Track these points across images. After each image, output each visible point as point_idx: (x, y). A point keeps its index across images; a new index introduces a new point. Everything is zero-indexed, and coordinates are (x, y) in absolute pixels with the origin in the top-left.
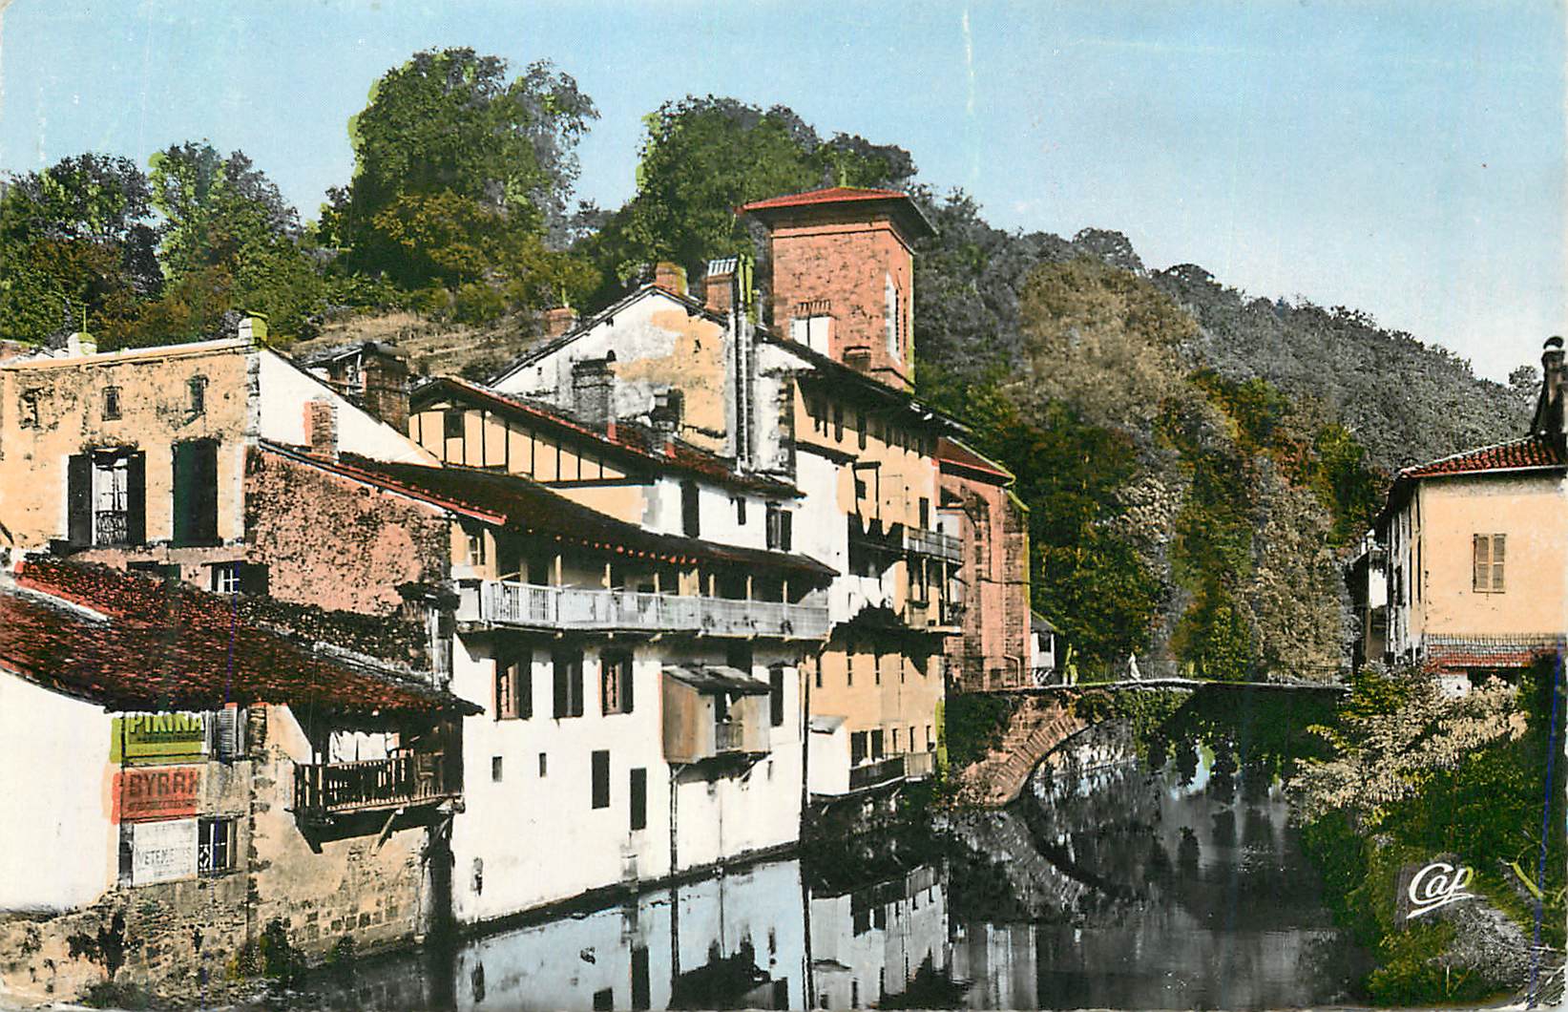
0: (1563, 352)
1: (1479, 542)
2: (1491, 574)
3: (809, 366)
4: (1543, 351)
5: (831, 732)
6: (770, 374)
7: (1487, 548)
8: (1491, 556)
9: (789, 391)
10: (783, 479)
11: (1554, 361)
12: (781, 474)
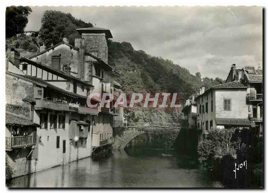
0: (235, 67)
1: (225, 101)
2: (228, 107)
3: (96, 60)
4: (232, 66)
5: (97, 134)
6: (87, 62)
8: (228, 103)
9: (92, 65)
10: (90, 83)
12: (89, 82)
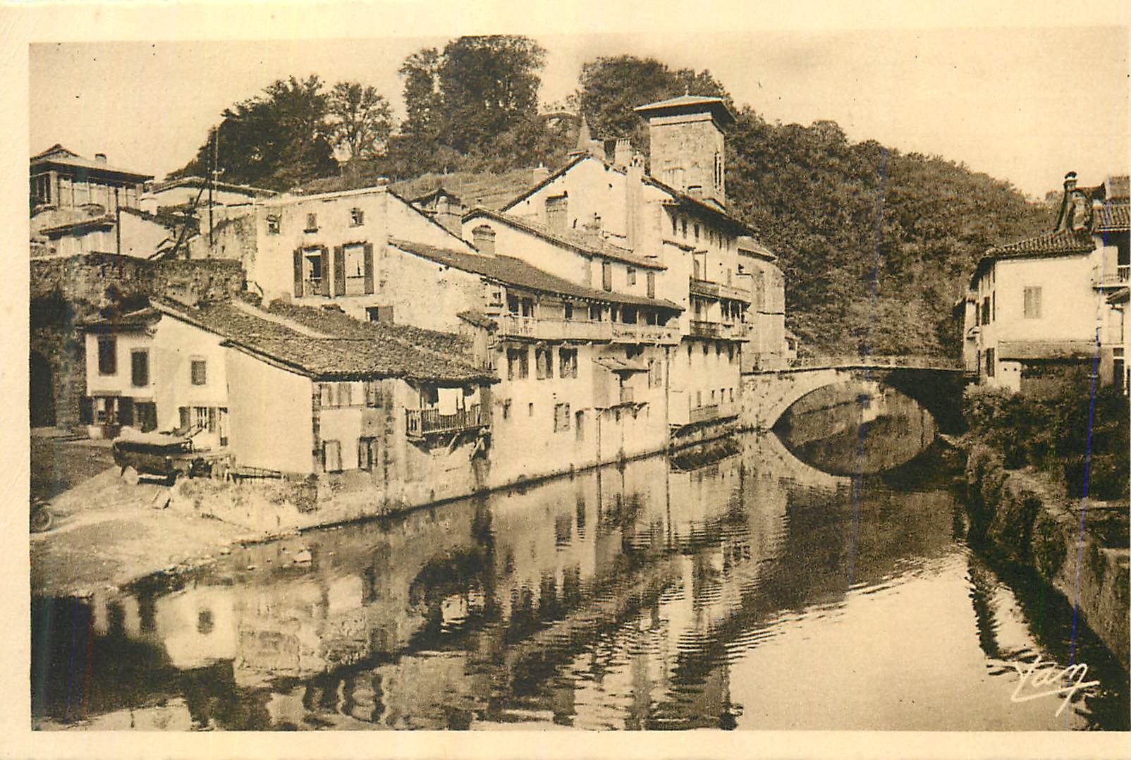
0: (1077, 181)
1: (1028, 292)
2: (1033, 307)
3: (670, 197)
4: (1064, 180)
6: (649, 202)
7: (1032, 295)
8: (1034, 299)
9: (659, 212)
10: (655, 260)
11: (1071, 186)
12: (655, 257)
